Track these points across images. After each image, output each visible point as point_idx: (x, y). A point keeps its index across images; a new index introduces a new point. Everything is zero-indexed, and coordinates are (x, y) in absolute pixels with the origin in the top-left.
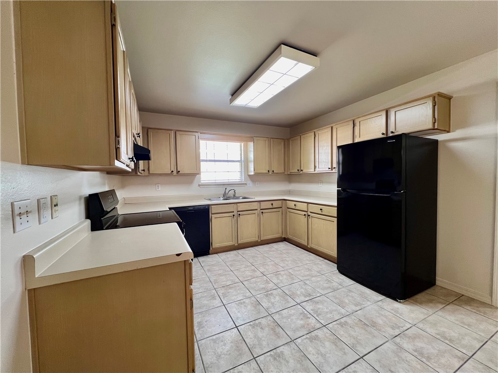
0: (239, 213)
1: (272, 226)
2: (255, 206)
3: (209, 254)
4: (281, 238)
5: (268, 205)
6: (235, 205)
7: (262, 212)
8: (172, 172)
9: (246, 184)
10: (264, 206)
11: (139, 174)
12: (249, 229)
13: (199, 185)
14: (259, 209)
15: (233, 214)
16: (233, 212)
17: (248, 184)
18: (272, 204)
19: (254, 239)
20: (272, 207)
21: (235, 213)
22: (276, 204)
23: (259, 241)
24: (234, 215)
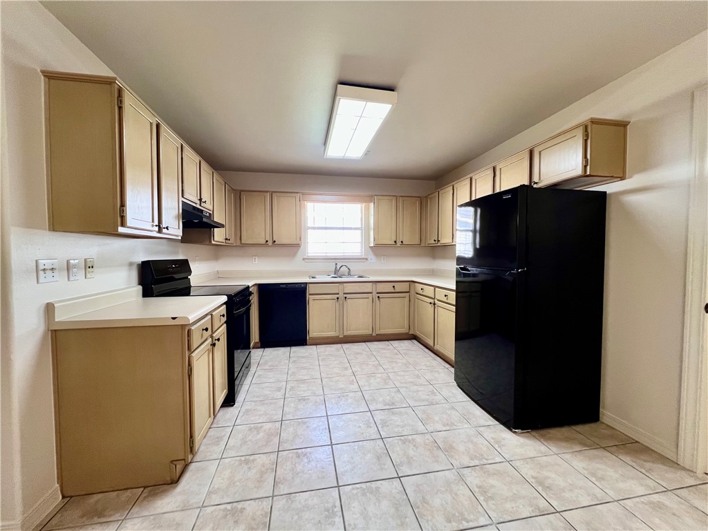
0: (345, 295)
1: (394, 316)
2: (368, 288)
3: (306, 345)
4: (407, 334)
5: (389, 288)
6: (340, 285)
7: (378, 297)
8: (267, 241)
9: (367, 259)
10: (381, 288)
11: (213, 242)
12: (359, 317)
13: (304, 259)
14: (374, 293)
15: (338, 296)
16: (338, 294)
17: (369, 259)
18: (394, 287)
19: (366, 331)
20: (393, 291)
21: (341, 296)
22: (399, 287)
23: (374, 334)
24: (338, 298)
